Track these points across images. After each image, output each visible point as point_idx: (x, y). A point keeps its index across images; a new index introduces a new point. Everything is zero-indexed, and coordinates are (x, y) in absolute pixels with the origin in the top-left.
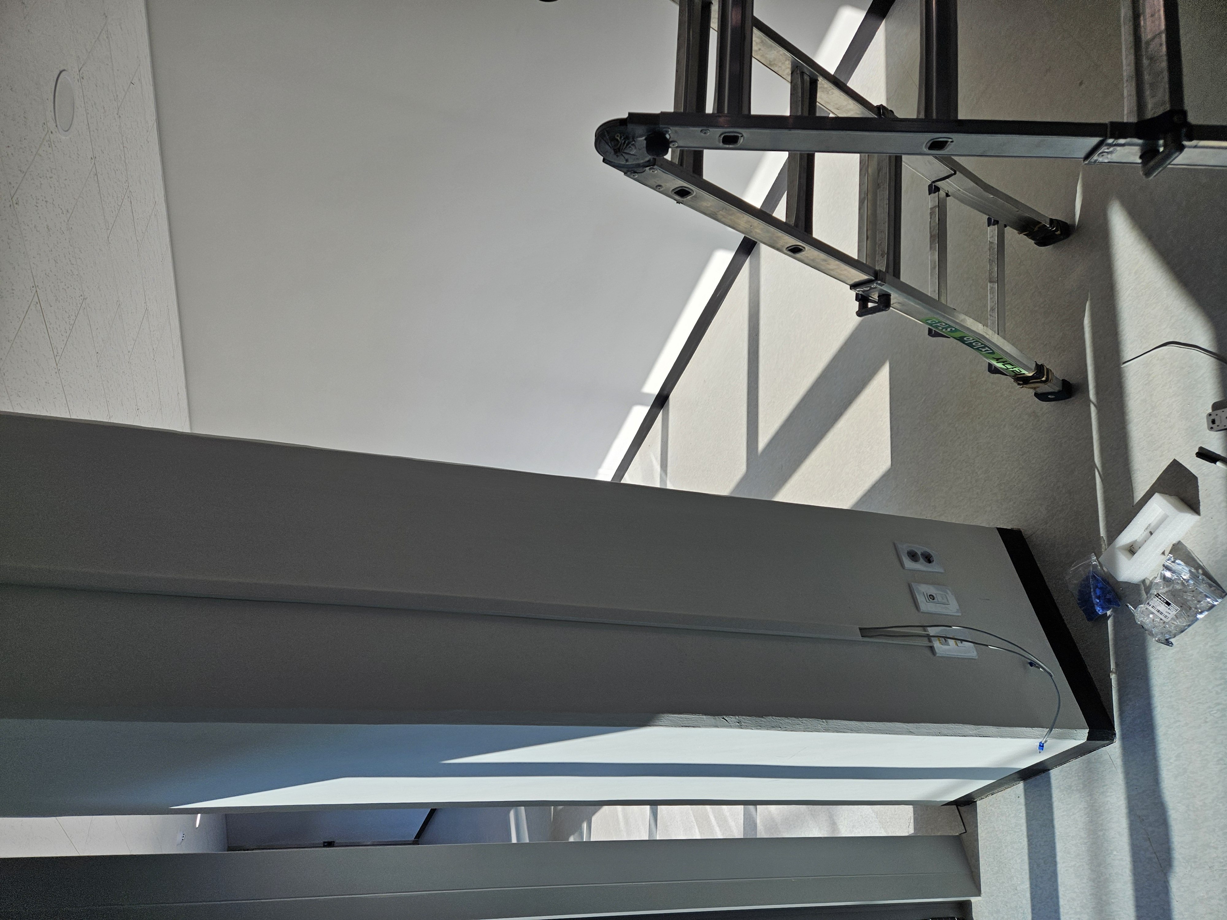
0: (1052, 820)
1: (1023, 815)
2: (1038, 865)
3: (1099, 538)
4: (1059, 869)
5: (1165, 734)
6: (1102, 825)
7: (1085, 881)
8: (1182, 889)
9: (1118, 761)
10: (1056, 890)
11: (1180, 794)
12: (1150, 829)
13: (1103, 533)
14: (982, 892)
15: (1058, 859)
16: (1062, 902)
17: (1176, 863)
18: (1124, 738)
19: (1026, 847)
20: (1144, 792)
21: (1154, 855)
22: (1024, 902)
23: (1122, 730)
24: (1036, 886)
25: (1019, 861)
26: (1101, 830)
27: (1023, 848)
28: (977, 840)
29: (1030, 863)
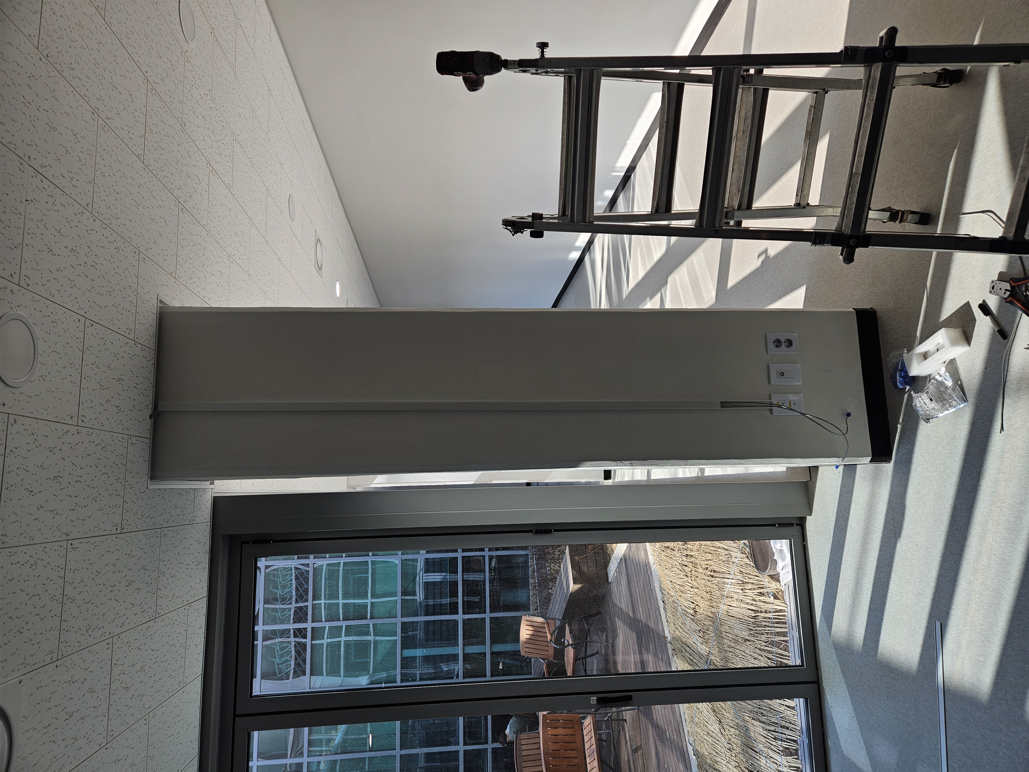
0: (852, 491)
1: (840, 482)
2: (841, 512)
3: (916, 336)
4: (850, 517)
5: (915, 469)
6: (874, 503)
7: (860, 528)
8: (901, 550)
9: (890, 474)
10: (847, 527)
11: (914, 503)
12: (895, 515)
13: (918, 334)
14: (813, 514)
15: (851, 512)
16: (848, 534)
17: (902, 536)
18: (896, 462)
19: (838, 500)
20: (898, 495)
21: (893, 529)
22: (831, 527)
23: (896, 458)
24: (838, 521)
25: (833, 505)
26: (873, 506)
27: (836, 500)
28: (815, 487)
29: (838, 508)
